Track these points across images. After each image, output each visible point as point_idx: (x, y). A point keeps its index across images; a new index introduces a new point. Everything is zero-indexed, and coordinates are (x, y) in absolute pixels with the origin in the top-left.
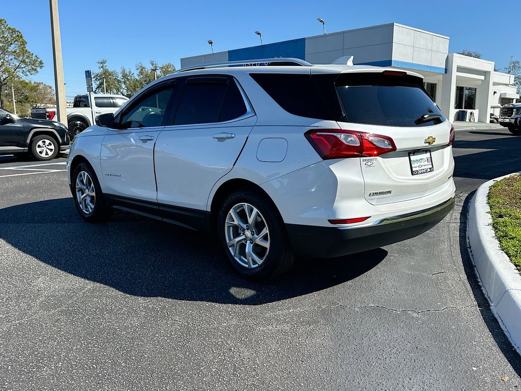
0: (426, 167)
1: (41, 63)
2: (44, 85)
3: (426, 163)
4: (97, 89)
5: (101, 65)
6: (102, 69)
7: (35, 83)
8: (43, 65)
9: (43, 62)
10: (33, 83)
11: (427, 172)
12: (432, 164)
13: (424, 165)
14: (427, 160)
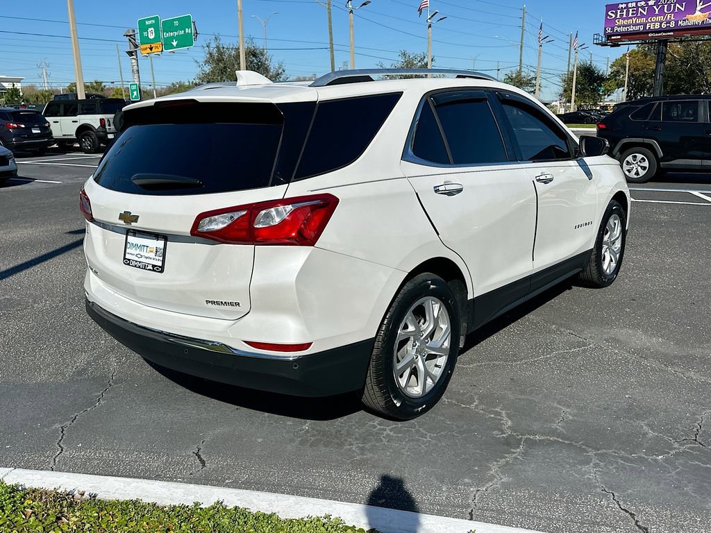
0: (148, 261)
3: (152, 255)
11: (145, 269)
12: (163, 262)
13: (147, 258)
14: (155, 250)
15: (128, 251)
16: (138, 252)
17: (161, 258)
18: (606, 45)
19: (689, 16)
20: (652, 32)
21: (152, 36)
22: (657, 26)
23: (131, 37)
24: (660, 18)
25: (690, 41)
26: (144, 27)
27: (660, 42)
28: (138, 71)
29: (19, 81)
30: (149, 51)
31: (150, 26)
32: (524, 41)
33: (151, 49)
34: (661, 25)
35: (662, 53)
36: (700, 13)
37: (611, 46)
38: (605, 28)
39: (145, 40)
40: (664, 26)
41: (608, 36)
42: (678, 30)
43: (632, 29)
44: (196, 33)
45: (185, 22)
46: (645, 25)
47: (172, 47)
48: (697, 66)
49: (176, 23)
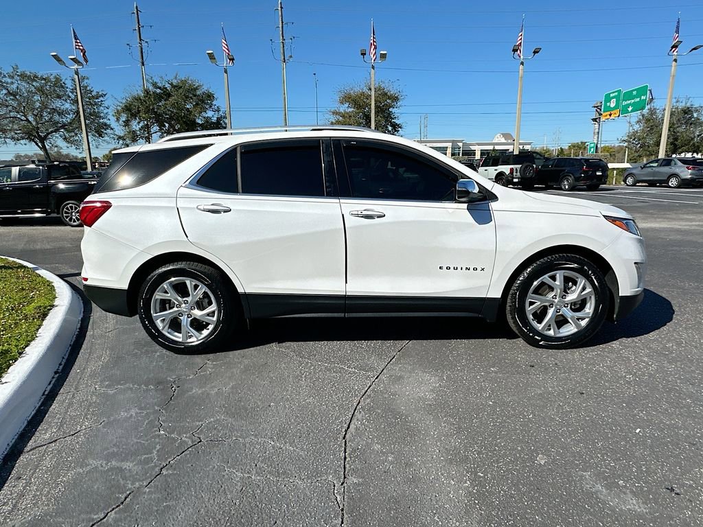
21: (613, 105)
23: (598, 108)
26: (608, 99)
28: (598, 133)
29: (529, 144)
30: (608, 117)
31: (613, 98)
33: (610, 115)
39: (608, 109)
44: (652, 98)
45: (642, 91)
47: (628, 112)
49: (635, 93)
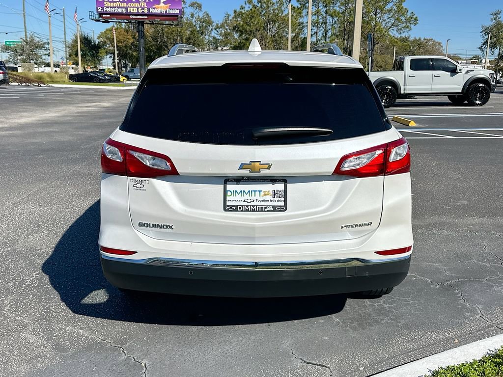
0: (264, 203)
1: (416, 19)
2: (434, 41)
3: (269, 198)
4: (483, 44)
5: (494, 16)
6: (494, 21)
7: (425, 39)
8: (418, 22)
9: (418, 19)
10: (422, 39)
12: (285, 201)
13: (261, 201)
14: (271, 193)
15: (228, 198)
16: (246, 197)
17: (283, 199)
18: (99, 21)
19: (156, 6)
20: (133, 15)
22: (135, 11)
24: (137, 5)
25: (157, 24)
27: (139, 23)
32: (25, 11)
34: (138, 10)
35: (142, 31)
36: (163, 5)
37: (103, 22)
38: (97, 8)
40: (140, 11)
41: (100, 14)
42: (150, 15)
43: (117, 10)
46: (127, 9)
48: (164, 43)
